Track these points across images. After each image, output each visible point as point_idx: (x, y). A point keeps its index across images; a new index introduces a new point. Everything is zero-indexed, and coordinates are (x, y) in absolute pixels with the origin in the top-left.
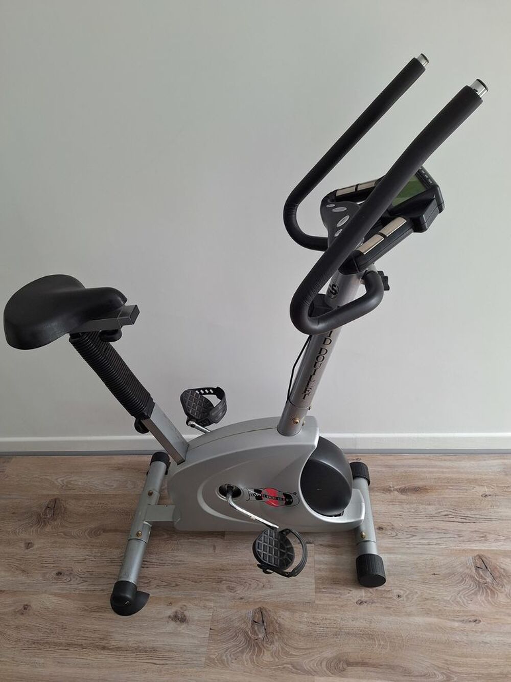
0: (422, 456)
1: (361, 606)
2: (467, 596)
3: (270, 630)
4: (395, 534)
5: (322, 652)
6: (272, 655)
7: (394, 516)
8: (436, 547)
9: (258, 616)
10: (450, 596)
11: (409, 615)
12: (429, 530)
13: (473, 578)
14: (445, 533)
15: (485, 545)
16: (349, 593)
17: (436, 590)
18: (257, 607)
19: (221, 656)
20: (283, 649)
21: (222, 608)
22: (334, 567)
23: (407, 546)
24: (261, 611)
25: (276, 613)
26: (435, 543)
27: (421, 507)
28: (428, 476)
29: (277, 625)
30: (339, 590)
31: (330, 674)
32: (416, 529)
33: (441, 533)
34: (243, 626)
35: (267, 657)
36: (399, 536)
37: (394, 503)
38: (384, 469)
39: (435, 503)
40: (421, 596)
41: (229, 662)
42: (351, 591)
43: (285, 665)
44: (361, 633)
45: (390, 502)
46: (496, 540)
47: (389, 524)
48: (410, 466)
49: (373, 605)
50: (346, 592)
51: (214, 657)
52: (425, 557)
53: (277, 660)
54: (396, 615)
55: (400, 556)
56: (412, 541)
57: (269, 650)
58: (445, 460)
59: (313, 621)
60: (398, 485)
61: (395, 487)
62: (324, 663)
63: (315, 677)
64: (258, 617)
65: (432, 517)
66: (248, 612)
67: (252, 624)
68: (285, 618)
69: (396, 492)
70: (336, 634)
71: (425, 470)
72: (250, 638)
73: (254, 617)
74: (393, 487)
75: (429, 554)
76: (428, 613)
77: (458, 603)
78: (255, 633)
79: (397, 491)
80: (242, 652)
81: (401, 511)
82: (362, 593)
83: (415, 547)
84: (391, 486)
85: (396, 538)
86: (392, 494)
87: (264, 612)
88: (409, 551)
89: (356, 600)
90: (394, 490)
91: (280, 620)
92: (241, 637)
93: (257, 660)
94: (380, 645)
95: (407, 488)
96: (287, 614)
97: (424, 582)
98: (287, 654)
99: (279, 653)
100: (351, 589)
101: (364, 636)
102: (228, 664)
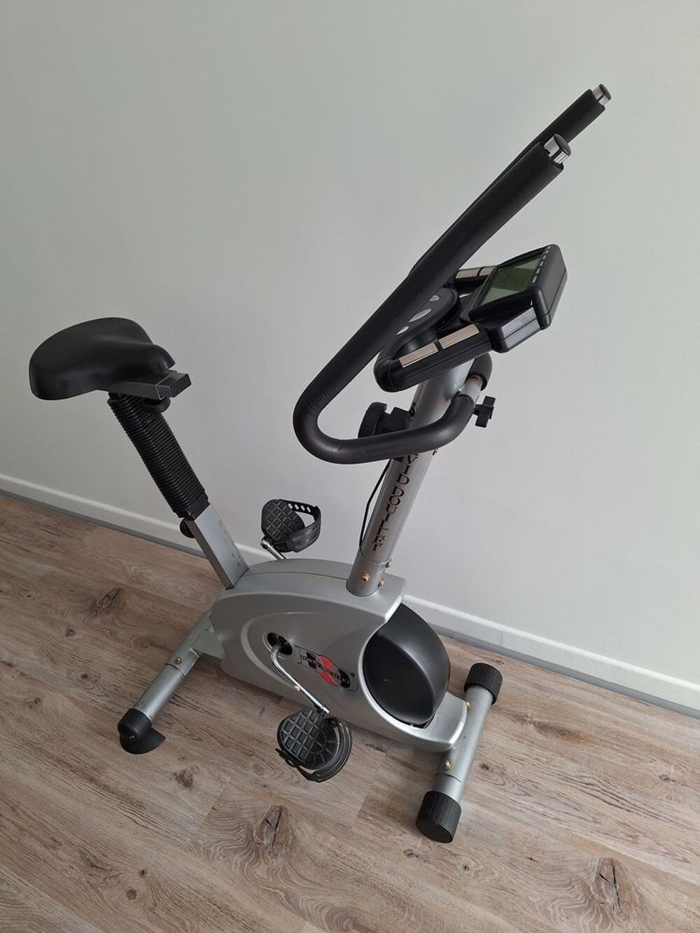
0: (596, 688)
1: (409, 860)
2: (564, 909)
3: (281, 839)
4: (502, 782)
5: (330, 895)
6: (268, 872)
7: (512, 758)
8: (554, 822)
9: (275, 815)
10: (539, 899)
11: (468, 898)
12: (555, 795)
13: (586, 888)
14: (576, 809)
15: (628, 849)
16: (400, 835)
17: (523, 882)
18: (278, 804)
19: (210, 846)
20: (284, 869)
21: (237, 787)
22: (397, 792)
23: (512, 806)
24: (281, 811)
25: (297, 821)
26: (553, 817)
27: (559, 758)
28: (590, 719)
29: (292, 837)
30: (389, 825)
31: (327, 927)
32: (536, 787)
33: (571, 806)
34: (251, 820)
35: (260, 871)
36: (506, 787)
37: (522, 740)
38: (529, 688)
39: (583, 761)
40: (498, 880)
41: (215, 858)
42: (404, 833)
43: (277, 891)
44: (391, 893)
45: (517, 736)
46: (650, 849)
47: (500, 766)
48: (570, 697)
49: (426, 864)
50: (398, 832)
51: (201, 842)
52: (529, 830)
53: (271, 880)
54: (449, 891)
55: (494, 815)
56: (520, 801)
57: (266, 863)
58: (628, 706)
59: (337, 851)
60: (539, 716)
61: (535, 719)
62: (326, 910)
63: (307, 922)
64: (273, 818)
65: (567, 779)
66: (265, 806)
67: (263, 823)
68: (305, 832)
69: (531, 726)
70: (358, 881)
71: (590, 709)
72: (253, 839)
73: (269, 814)
74: (531, 718)
75: (536, 827)
76: (496, 908)
77: (546, 913)
78: (261, 835)
79: (535, 725)
80: (236, 852)
81: (526, 755)
82: (417, 843)
83: (521, 811)
84: (529, 715)
85: (500, 788)
86: (525, 725)
87: (283, 814)
88: (510, 813)
89: (406, 848)
90: (530, 722)
91: (298, 833)
92: (242, 834)
93: (247, 869)
94: (409, 920)
95: (551, 726)
96: (310, 828)
97: (511, 864)
98: (287, 878)
99: (277, 873)
100: (406, 831)
101: (393, 899)
102: (213, 858)
